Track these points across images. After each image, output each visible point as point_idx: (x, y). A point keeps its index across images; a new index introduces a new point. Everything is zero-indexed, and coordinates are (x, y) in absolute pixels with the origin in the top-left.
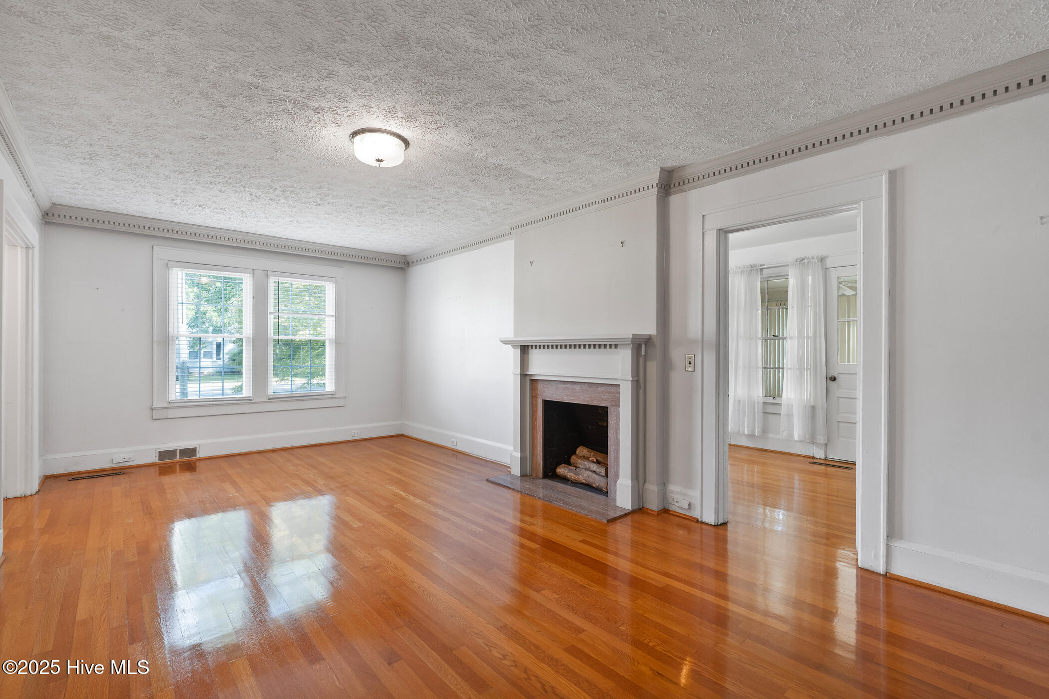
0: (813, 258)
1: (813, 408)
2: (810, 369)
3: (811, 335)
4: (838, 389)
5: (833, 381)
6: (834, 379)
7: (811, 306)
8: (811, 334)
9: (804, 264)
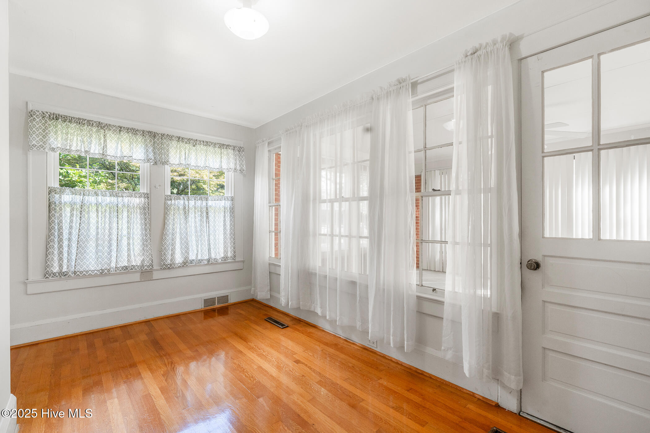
0: (495, 43)
1: (497, 317)
2: (490, 245)
3: (492, 186)
4: (543, 286)
5: (536, 269)
6: (535, 266)
7: (491, 137)
8: (493, 183)
9: (479, 57)
